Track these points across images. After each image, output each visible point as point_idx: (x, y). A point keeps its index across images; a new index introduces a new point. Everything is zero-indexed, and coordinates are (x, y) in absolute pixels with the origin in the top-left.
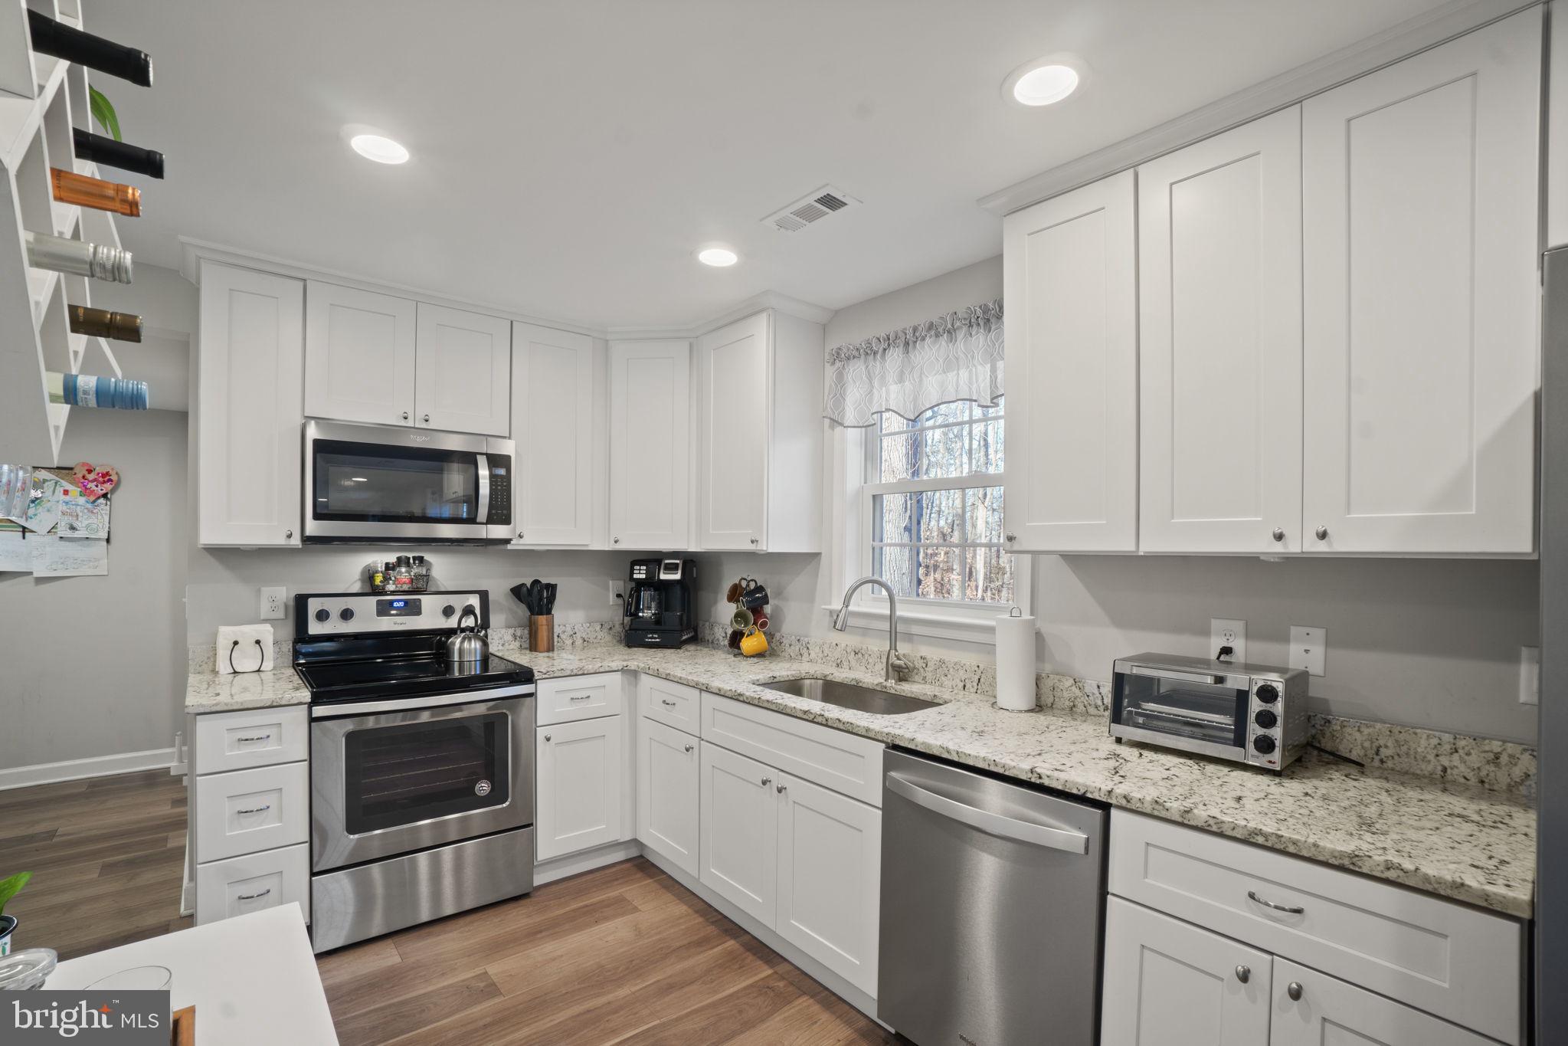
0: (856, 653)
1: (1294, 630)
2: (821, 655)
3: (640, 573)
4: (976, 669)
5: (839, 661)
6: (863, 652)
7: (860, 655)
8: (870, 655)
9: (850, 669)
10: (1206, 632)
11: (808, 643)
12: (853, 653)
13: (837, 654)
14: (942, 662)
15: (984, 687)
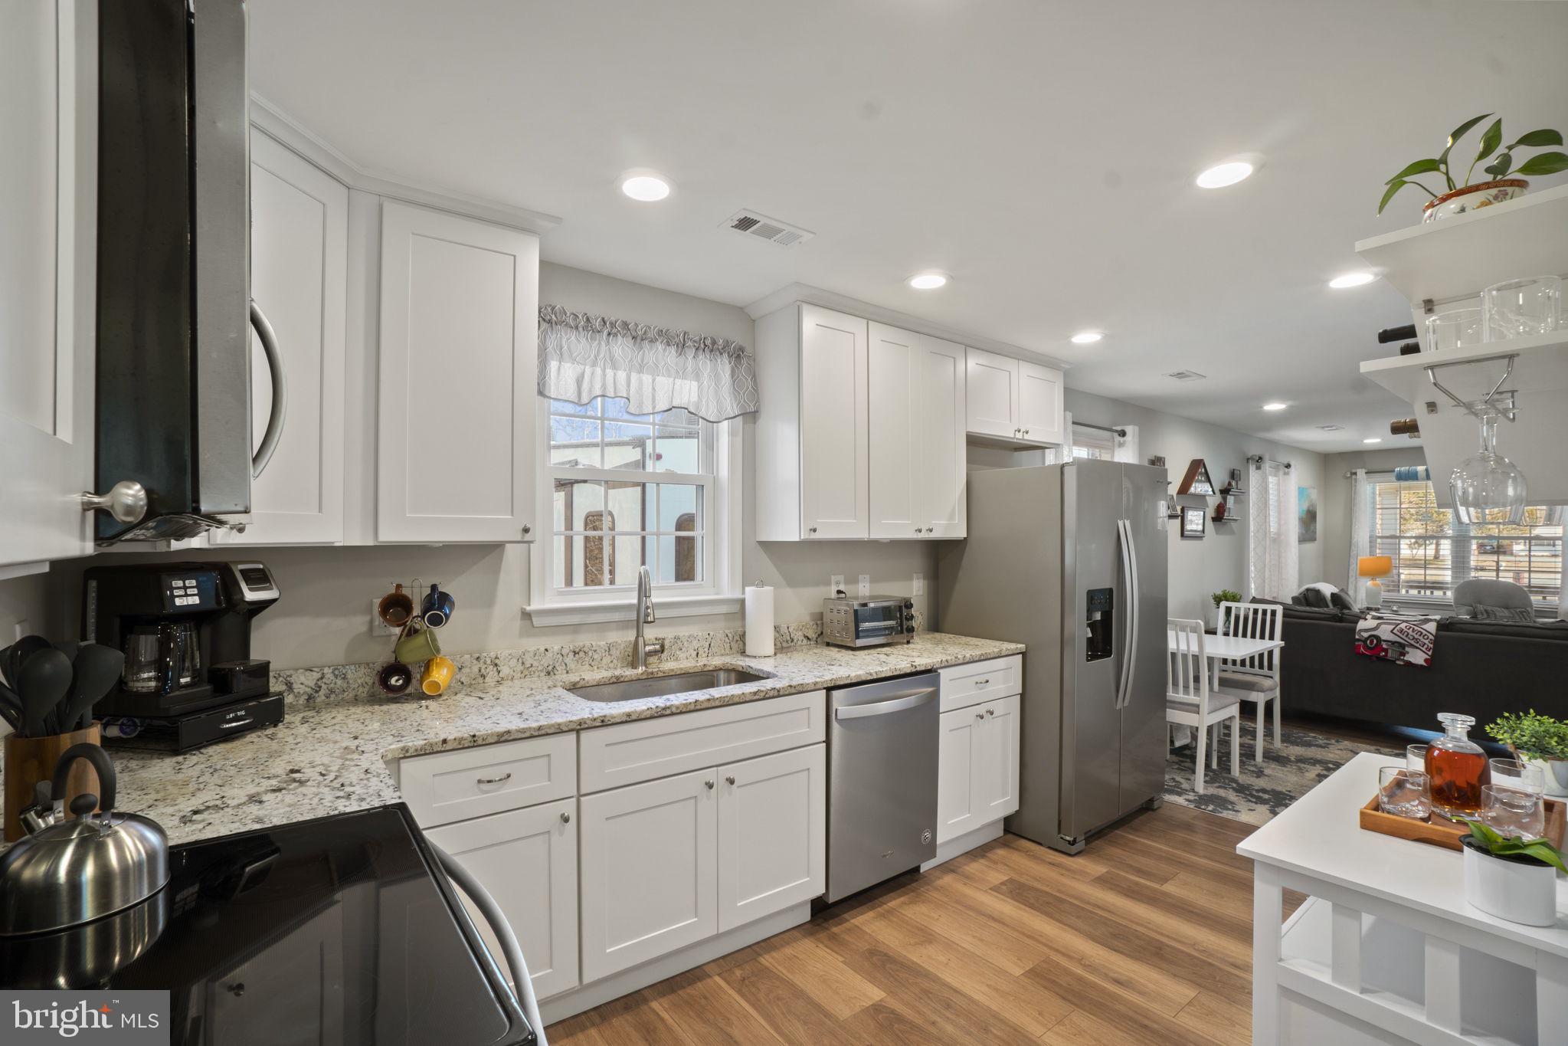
0: (575, 653)
1: (860, 577)
2: (520, 667)
3: (186, 595)
4: (707, 636)
5: (550, 668)
6: (586, 649)
7: (582, 654)
8: (595, 651)
9: (567, 672)
10: (828, 583)
11: (497, 658)
12: (571, 655)
13: (546, 661)
14: (677, 638)
15: (713, 649)
